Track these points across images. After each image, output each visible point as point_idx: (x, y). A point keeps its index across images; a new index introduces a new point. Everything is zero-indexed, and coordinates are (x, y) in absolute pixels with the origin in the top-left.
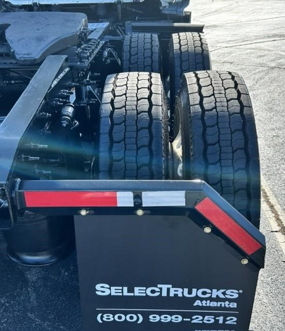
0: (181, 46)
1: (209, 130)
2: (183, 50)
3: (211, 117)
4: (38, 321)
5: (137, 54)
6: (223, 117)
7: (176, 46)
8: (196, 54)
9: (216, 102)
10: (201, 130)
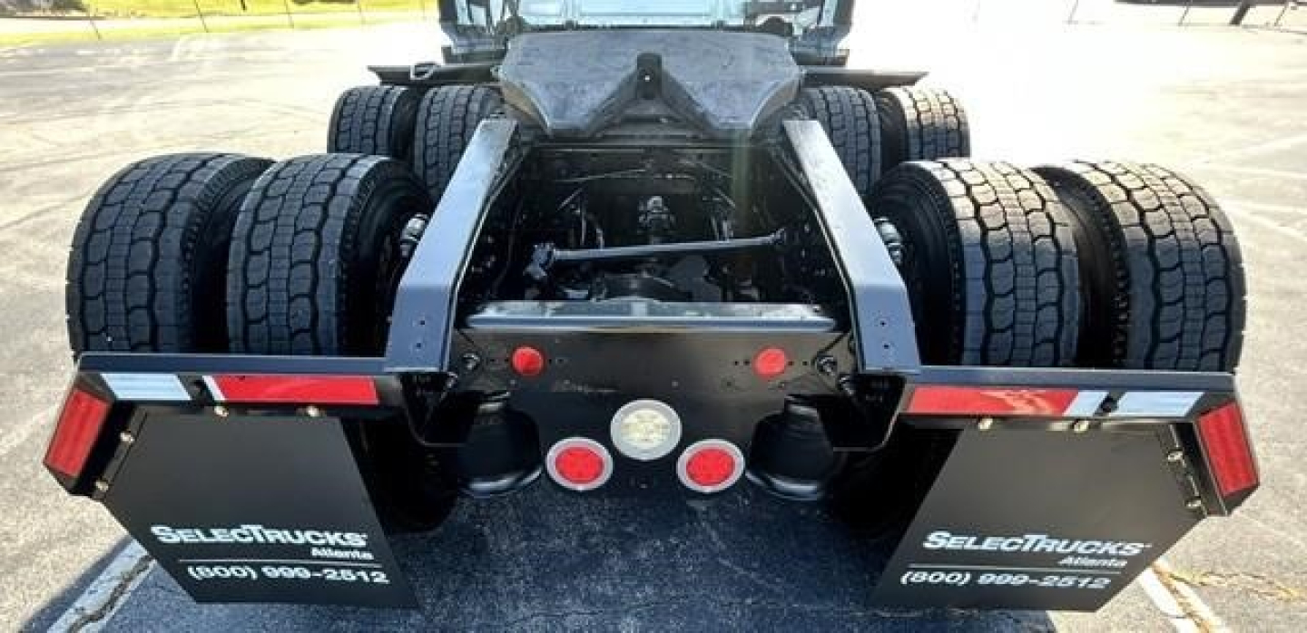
0: (919, 114)
1: (1165, 278)
2: (924, 123)
3: (1167, 252)
4: (742, 572)
5: (843, 127)
6: (1191, 250)
7: (910, 114)
8: (948, 131)
9: (1171, 221)
10: (1151, 276)
